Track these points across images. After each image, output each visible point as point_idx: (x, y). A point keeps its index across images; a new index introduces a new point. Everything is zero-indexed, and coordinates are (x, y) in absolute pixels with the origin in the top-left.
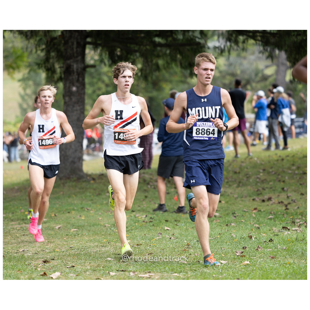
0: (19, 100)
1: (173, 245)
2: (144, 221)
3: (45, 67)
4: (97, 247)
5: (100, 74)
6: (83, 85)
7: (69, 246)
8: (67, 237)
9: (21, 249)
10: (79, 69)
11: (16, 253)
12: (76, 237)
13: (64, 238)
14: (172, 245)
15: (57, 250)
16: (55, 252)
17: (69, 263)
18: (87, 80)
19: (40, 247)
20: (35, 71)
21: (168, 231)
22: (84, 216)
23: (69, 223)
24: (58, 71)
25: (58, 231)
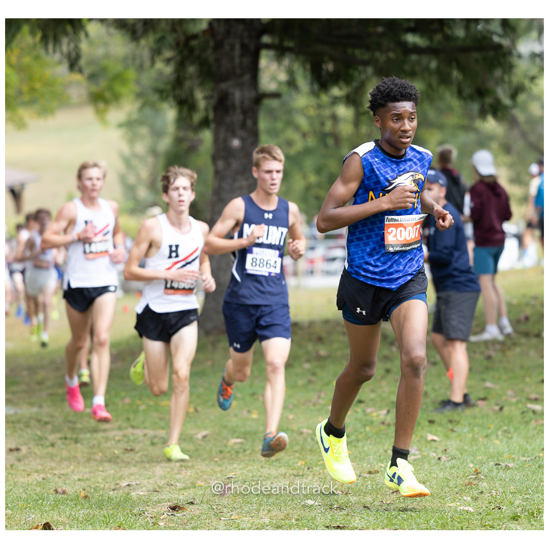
0: (120, 166)
1: (444, 472)
2: (383, 423)
3: (175, 97)
4: (284, 478)
5: (290, 112)
6: (254, 135)
7: (226, 476)
8: (222, 456)
9: (123, 481)
10: (247, 103)
11: (113, 490)
12: (240, 455)
13: (215, 457)
14: (442, 474)
15: (199, 483)
16: (195, 487)
17: (225, 510)
18: (263, 124)
19: (163, 478)
20: (152, 105)
21: (433, 443)
22: (255, 412)
23: (225, 427)
24: (202, 104)
25: (202, 443)
